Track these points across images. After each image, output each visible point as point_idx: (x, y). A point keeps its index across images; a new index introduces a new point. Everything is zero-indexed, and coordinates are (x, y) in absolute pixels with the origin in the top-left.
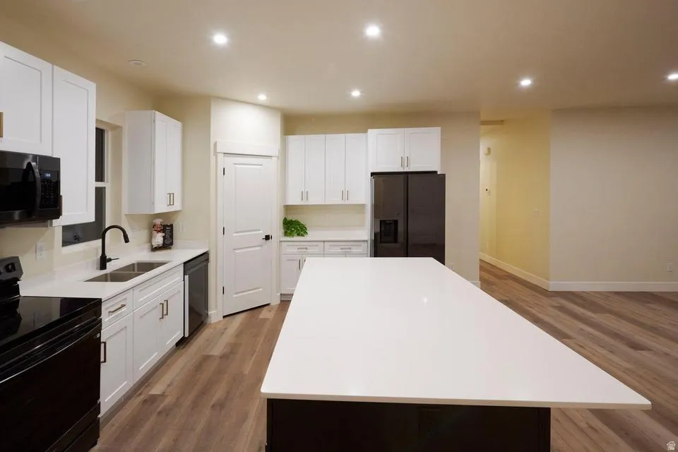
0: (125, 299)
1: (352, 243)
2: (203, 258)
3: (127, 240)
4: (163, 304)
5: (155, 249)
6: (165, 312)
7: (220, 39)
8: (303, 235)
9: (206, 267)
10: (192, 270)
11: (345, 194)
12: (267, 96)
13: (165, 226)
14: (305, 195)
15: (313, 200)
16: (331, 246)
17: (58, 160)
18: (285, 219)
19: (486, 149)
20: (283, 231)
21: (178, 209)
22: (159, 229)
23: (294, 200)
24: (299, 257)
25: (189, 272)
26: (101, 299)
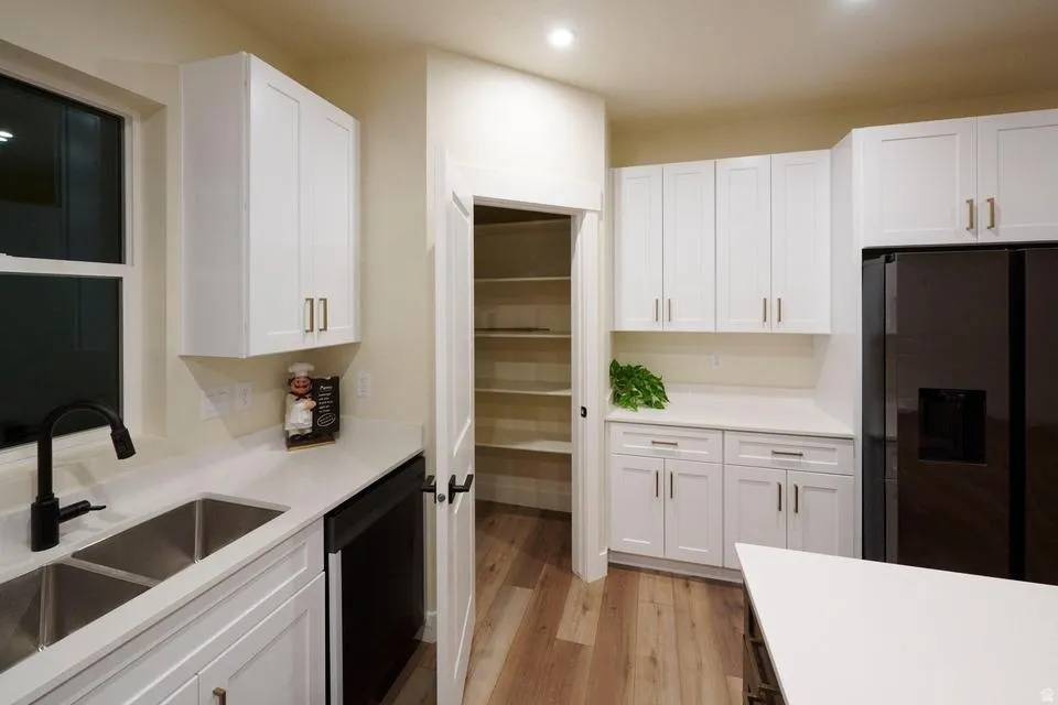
5: (296, 441)
8: (659, 406)
11: (772, 308)
12: (575, 34)
13: (318, 383)
14: (663, 308)
15: (684, 322)
16: (741, 442)
18: (614, 365)
20: (610, 392)
21: (349, 338)
22: (301, 391)
24: (656, 465)
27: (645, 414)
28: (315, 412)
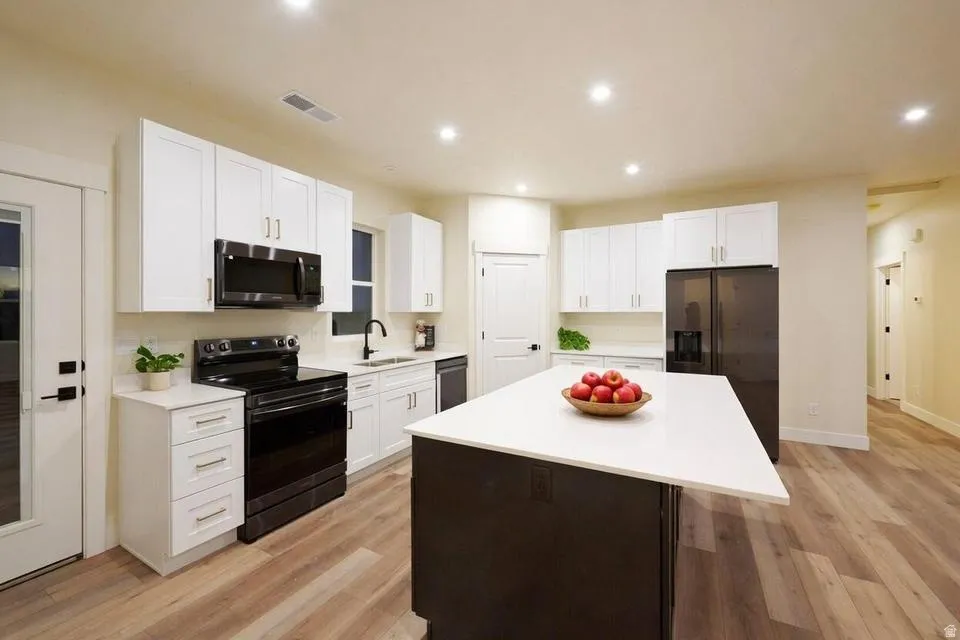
0: (371, 380)
1: (639, 361)
2: (460, 361)
3: (385, 335)
4: (410, 395)
5: (418, 349)
6: (413, 404)
7: (448, 134)
9: (465, 370)
10: (446, 371)
11: (636, 300)
12: (529, 187)
13: (427, 327)
14: (583, 300)
15: (593, 308)
16: (613, 362)
17: (319, 257)
18: (561, 329)
19: (914, 231)
20: (558, 342)
21: (438, 310)
22: (421, 330)
23: (570, 306)
25: (441, 372)
26: (346, 374)
27: (585, 352)
28: (426, 338)
